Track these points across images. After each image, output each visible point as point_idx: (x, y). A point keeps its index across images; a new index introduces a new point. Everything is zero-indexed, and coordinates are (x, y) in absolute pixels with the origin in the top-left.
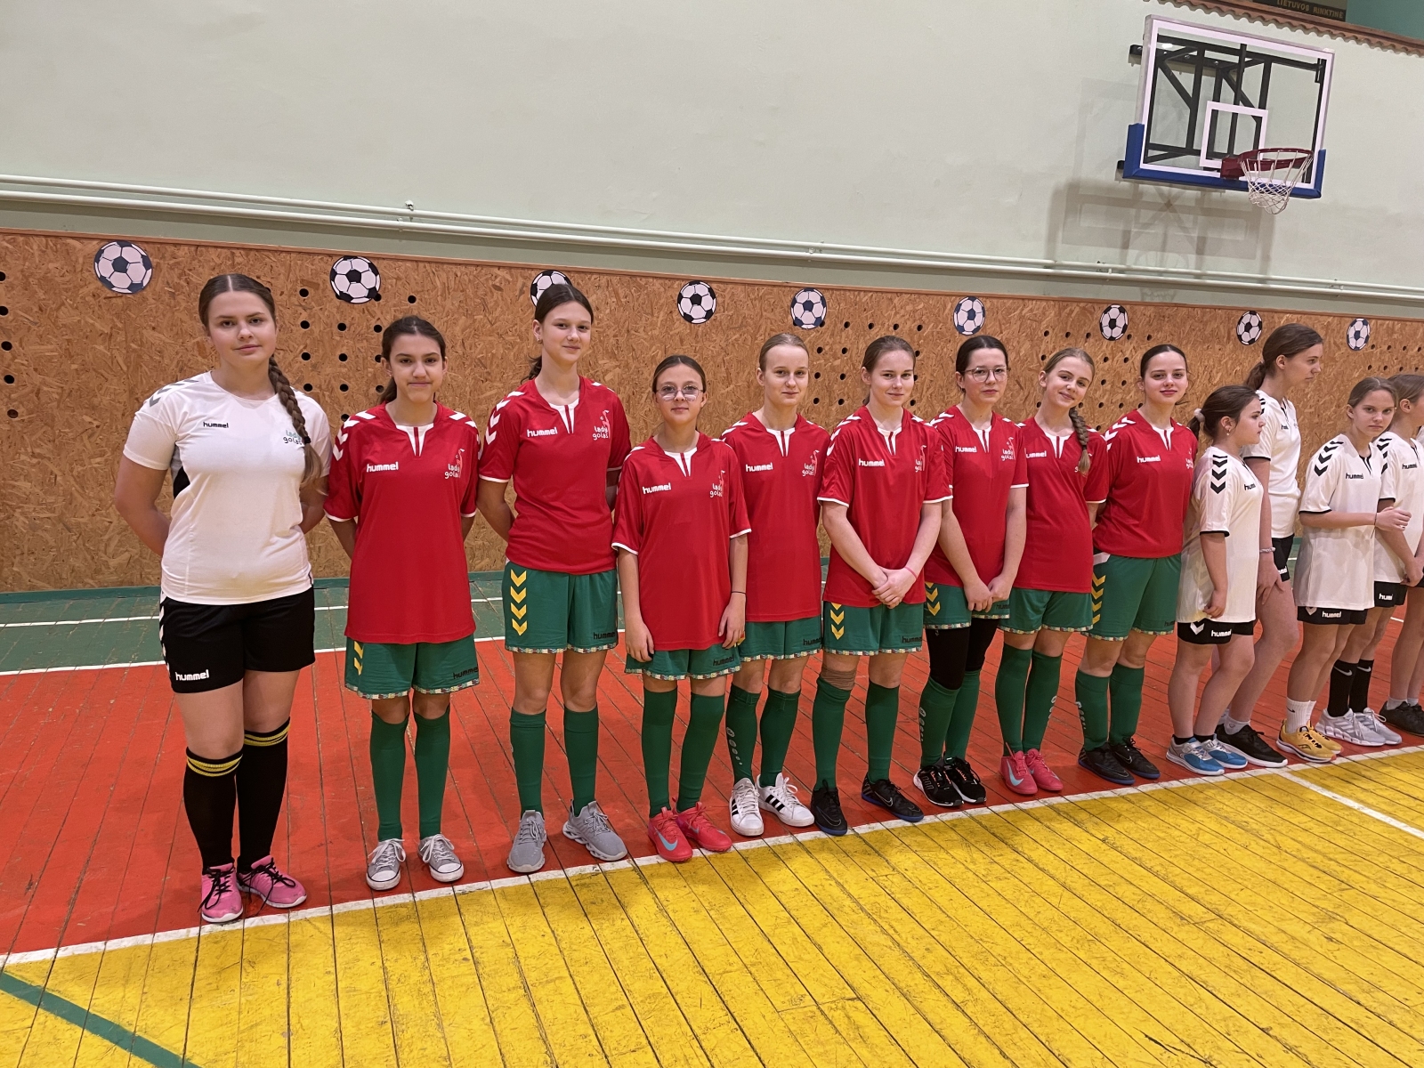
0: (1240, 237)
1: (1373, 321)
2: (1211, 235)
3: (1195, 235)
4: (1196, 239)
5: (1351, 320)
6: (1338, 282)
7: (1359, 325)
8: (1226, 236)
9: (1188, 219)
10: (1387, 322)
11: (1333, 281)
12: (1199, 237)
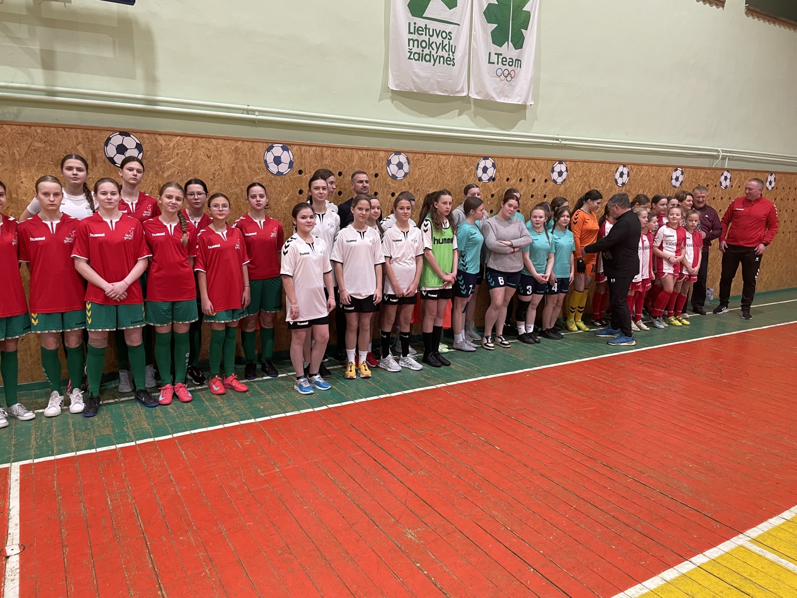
0: (108, 53)
1: (296, 148)
2: (59, 48)
3: (36, 47)
4: (38, 52)
5: (266, 146)
6: (250, 107)
7: (277, 150)
8: (84, 51)
9: (21, 30)
10: (314, 148)
11: (246, 107)
12: (42, 51)
